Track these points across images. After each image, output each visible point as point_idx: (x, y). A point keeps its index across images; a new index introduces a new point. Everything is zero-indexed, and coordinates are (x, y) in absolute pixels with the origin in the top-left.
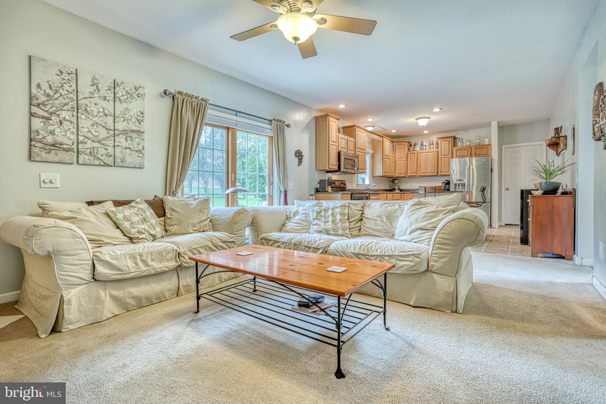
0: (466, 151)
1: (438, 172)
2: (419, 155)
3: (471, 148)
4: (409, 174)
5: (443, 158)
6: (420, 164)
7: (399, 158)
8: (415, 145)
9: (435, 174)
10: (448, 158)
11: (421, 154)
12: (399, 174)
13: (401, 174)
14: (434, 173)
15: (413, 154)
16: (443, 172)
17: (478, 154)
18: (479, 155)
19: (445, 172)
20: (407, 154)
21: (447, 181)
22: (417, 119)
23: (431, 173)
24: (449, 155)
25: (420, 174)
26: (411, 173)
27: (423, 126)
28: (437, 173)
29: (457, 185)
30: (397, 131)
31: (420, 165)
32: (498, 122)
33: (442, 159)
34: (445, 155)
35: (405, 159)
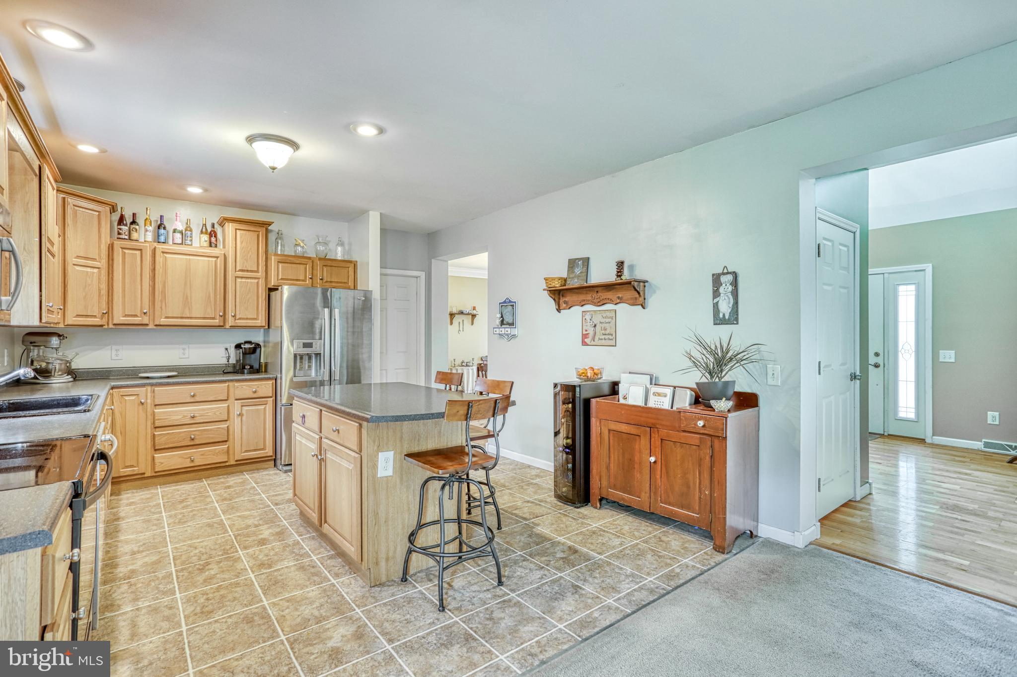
0: (302, 267)
1: (224, 316)
2: (159, 258)
3: (313, 262)
4: (119, 318)
5: (242, 278)
6: (164, 286)
7: (78, 257)
8: (133, 222)
9: (216, 322)
10: (256, 281)
11: (168, 256)
12: (78, 316)
13: (87, 316)
14: (213, 318)
15: (138, 252)
16: (240, 319)
17: (329, 280)
18: (331, 282)
19: (247, 319)
20: (111, 247)
21: (250, 342)
22: (251, 139)
23: (204, 318)
24: (257, 271)
25: (163, 321)
26: (126, 316)
27: (274, 169)
28: (222, 319)
29: (298, 358)
30: (103, 151)
31: (163, 292)
32: (381, 213)
33: (239, 280)
34: (248, 271)
35: (103, 263)
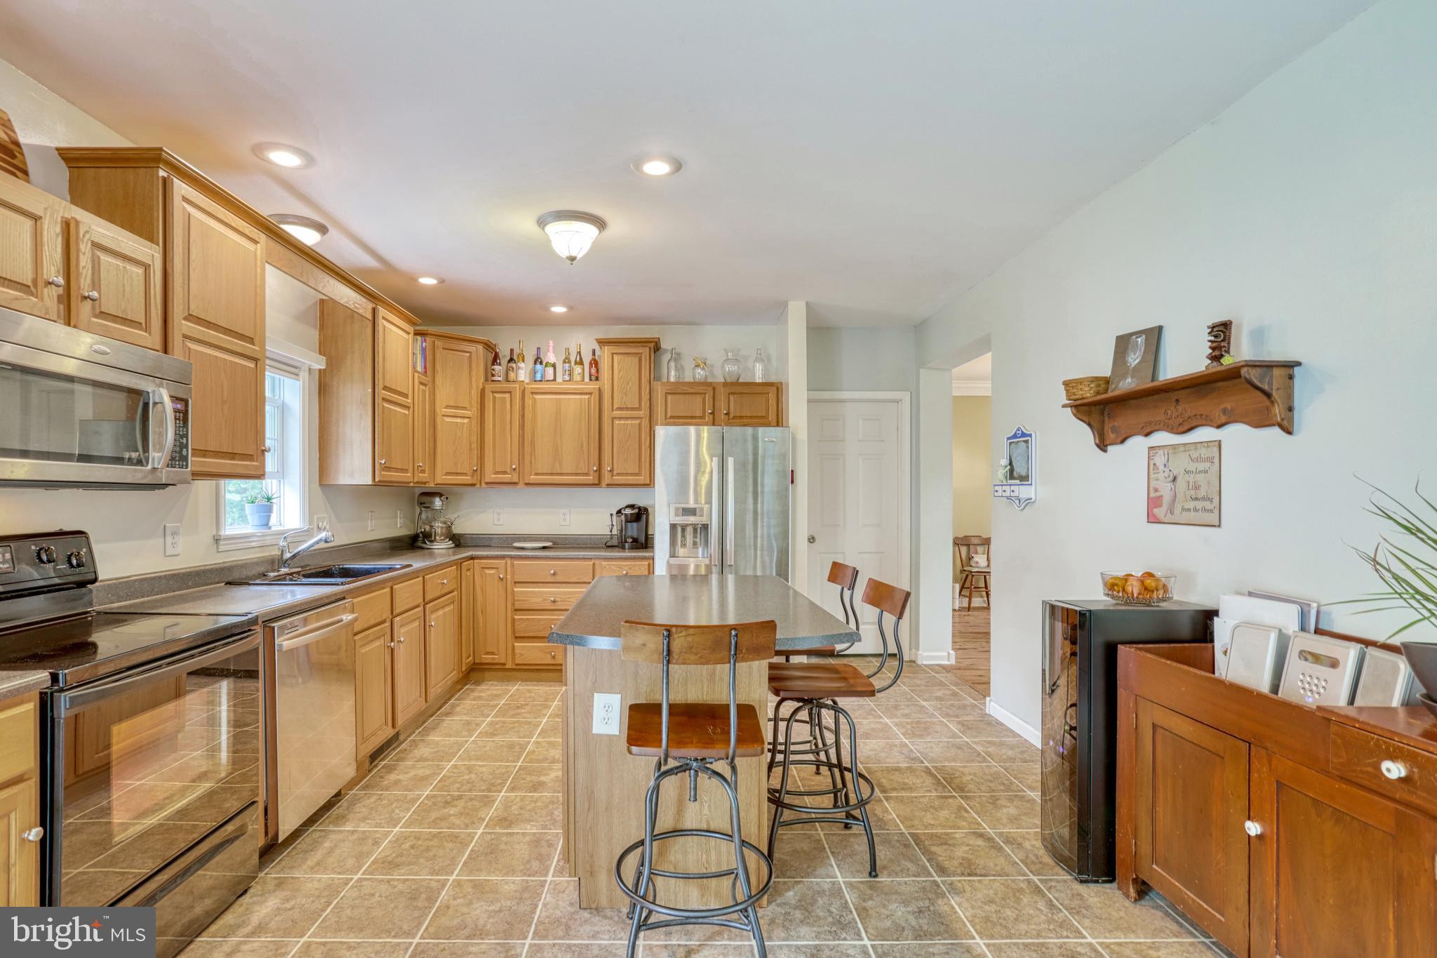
0: (699, 399)
1: (599, 470)
2: (528, 402)
3: (714, 389)
4: (490, 476)
5: (620, 418)
6: (533, 436)
7: (447, 407)
8: (511, 360)
9: (590, 479)
10: (637, 422)
11: (537, 397)
12: (448, 474)
13: (457, 474)
14: (587, 474)
15: (507, 396)
16: (618, 474)
17: (738, 415)
18: (741, 417)
19: (627, 474)
20: (483, 391)
21: (632, 506)
22: (542, 222)
23: (577, 474)
24: (639, 409)
25: (533, 478)
26: (497, 473)
27: (573, 259)
28: (597, 474)
29: (679, 529)
30: (442, 281)
31: (533, 443)
32: (807, 303)
33: (617, 422)
34: (627, 409)
35: (473, 412)
